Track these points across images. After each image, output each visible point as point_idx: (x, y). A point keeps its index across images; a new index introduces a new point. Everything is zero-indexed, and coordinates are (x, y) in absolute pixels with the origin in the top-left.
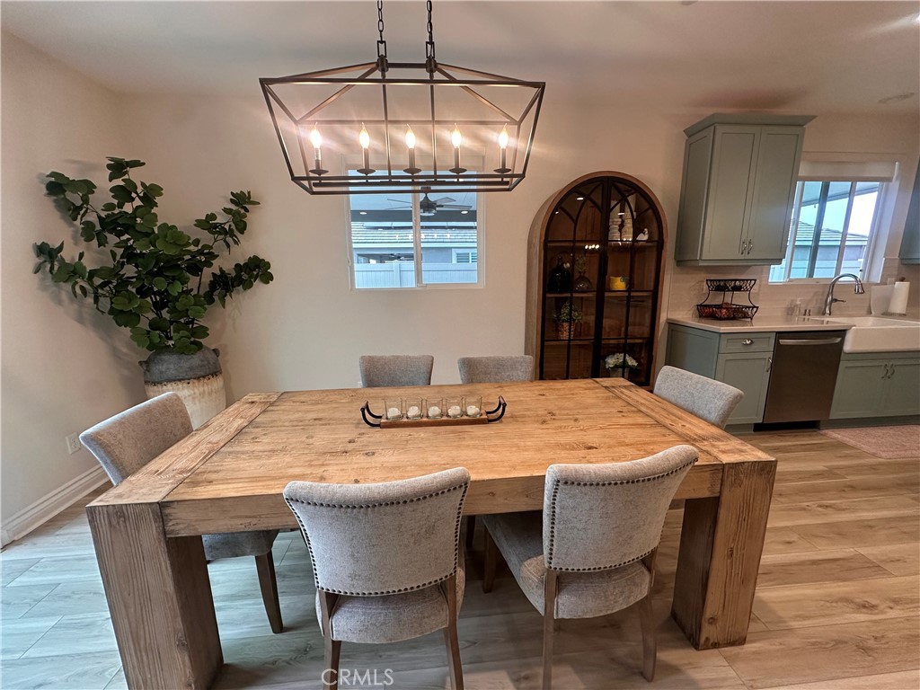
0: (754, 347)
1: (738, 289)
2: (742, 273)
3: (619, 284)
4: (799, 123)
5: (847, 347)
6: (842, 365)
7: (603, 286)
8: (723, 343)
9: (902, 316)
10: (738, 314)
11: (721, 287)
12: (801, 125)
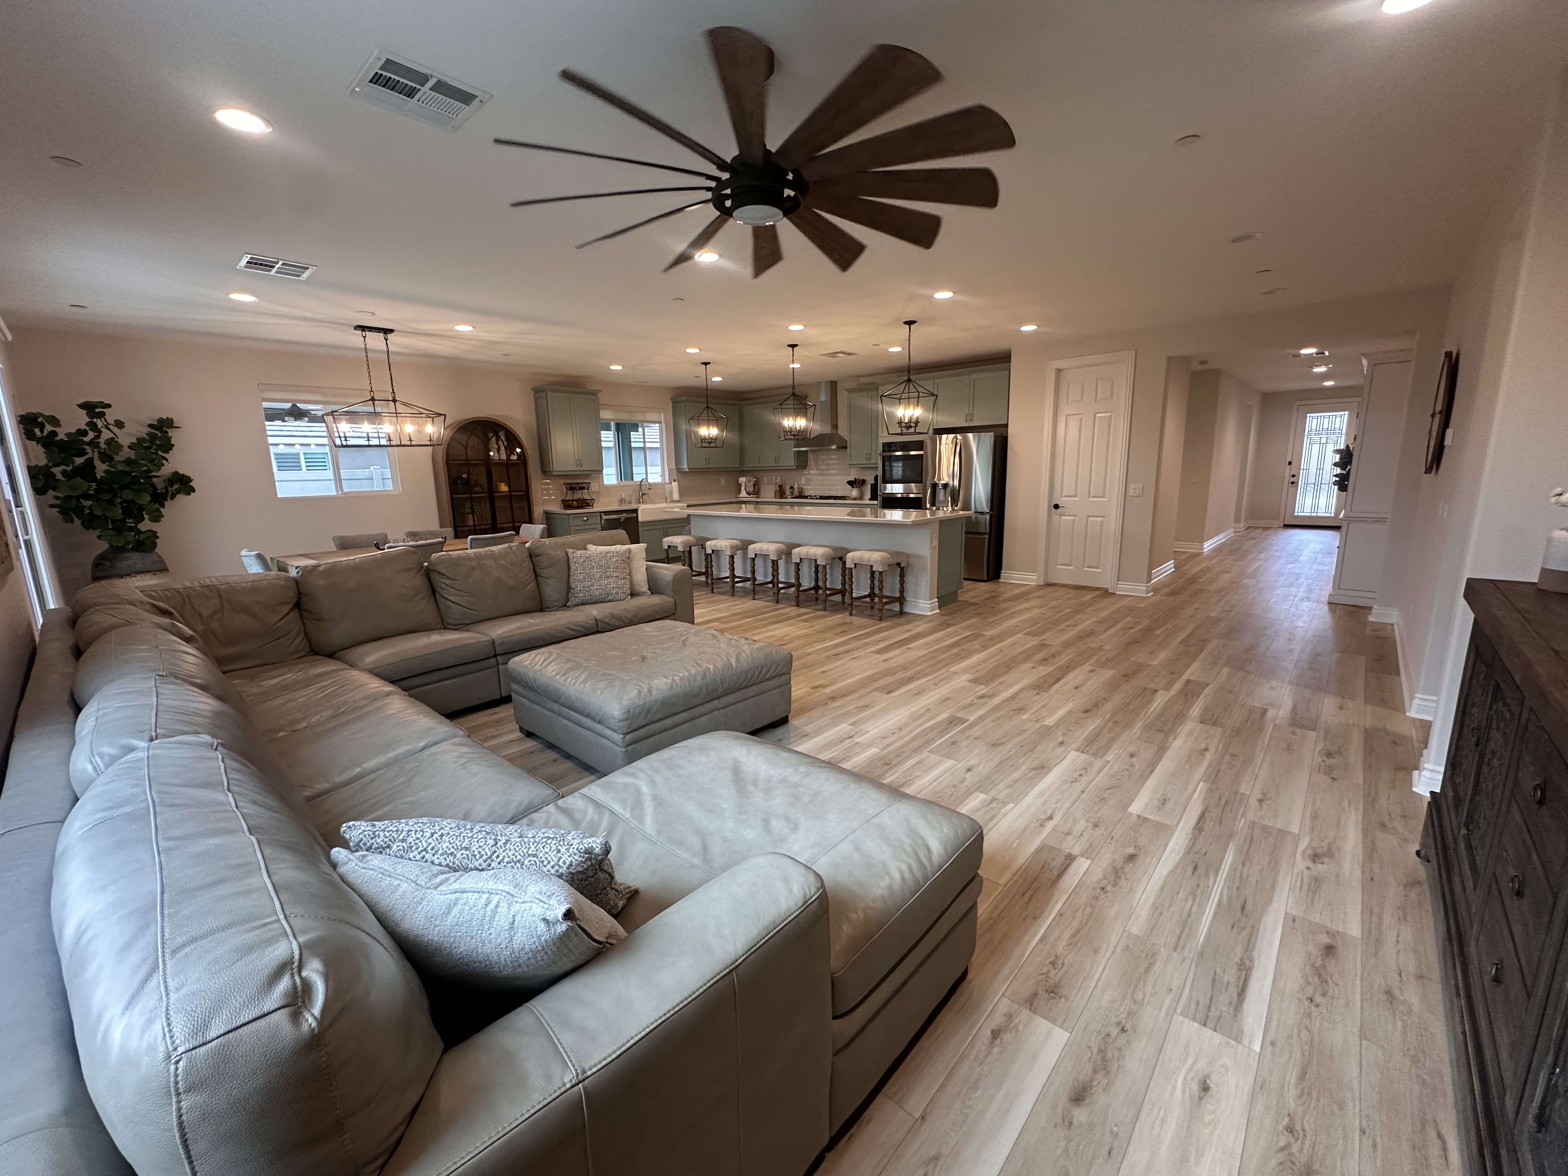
0: (588, 522)
1: (583, 488)
2: (586, 478)
3: (504, 488)
4: (594, 393)
5: (640, 519)
6: (640, 529)
7: (492, 489)
8: (571, 520)
9: (679, 501)
10: (584, 503)
11: (572, 488)
12: (595, 395)
